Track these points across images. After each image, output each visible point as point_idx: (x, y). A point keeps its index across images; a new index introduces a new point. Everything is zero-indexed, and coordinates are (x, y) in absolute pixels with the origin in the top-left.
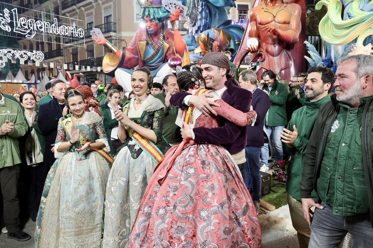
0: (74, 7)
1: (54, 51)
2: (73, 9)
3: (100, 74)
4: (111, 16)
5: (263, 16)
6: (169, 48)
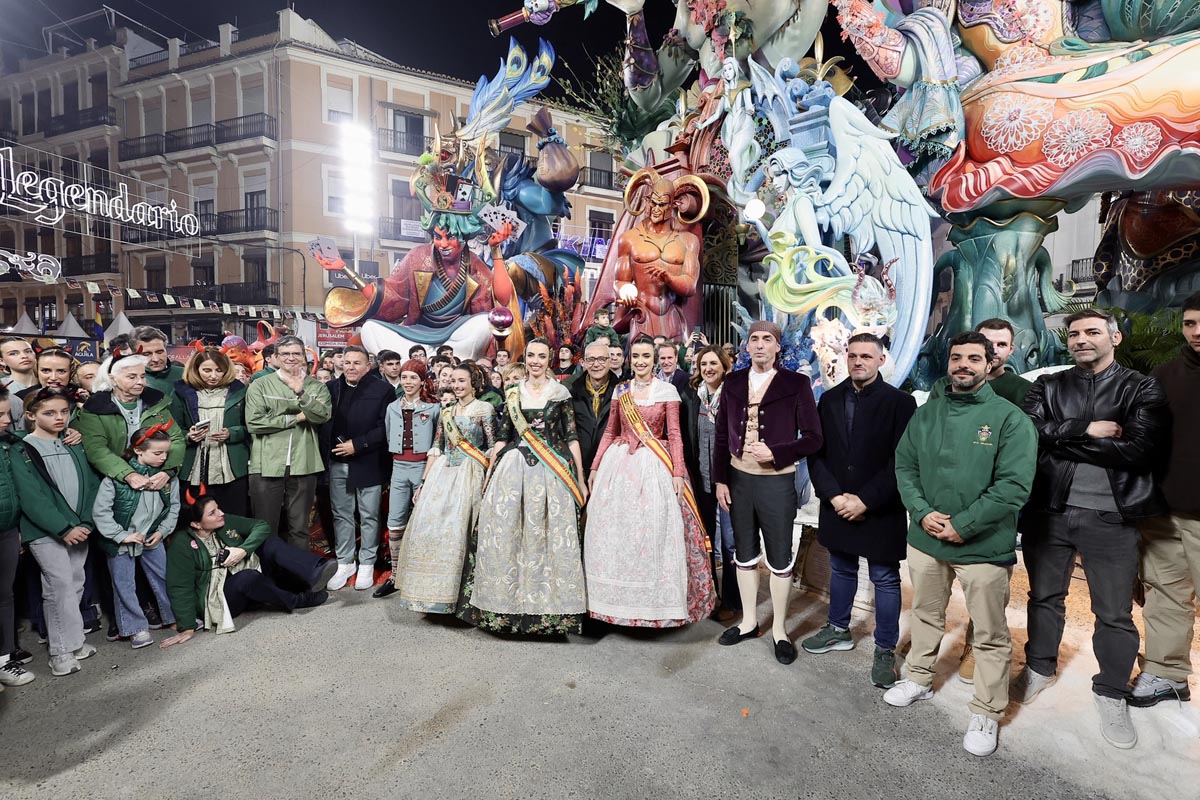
0: (159, 159)
1: (88, 257)
2: (155, 162)
3: (231, 322)
4: (264, 192)
5: (642, 249)
6: (478, 289)
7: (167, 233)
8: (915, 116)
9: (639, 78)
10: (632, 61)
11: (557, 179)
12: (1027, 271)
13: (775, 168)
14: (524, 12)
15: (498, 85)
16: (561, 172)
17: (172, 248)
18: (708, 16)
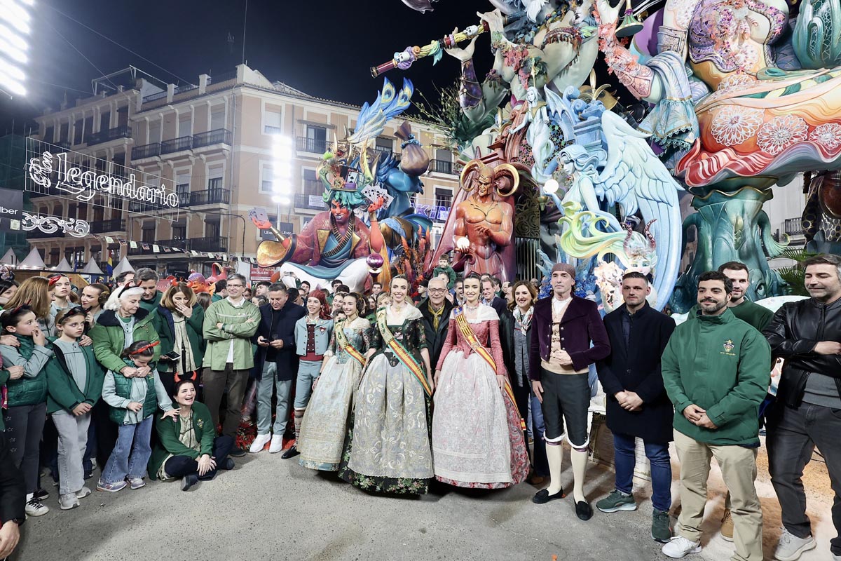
0: (156, 158)
1: (107, 221)
2: (153, 160)
3: (195, 263)
4: (221, 178)
5: (473, 214)
6: (360, 241)
7: (159, 206)
8: (662, 123)
9: (470, 101)
10: (465, 90)
11: (415, 167)
12: (752, 227)
13: (565, 159)
14: (394, 62)
15: (376, 108)
16: (417, 163)
17: (160, 215)
18: (516, 61)
